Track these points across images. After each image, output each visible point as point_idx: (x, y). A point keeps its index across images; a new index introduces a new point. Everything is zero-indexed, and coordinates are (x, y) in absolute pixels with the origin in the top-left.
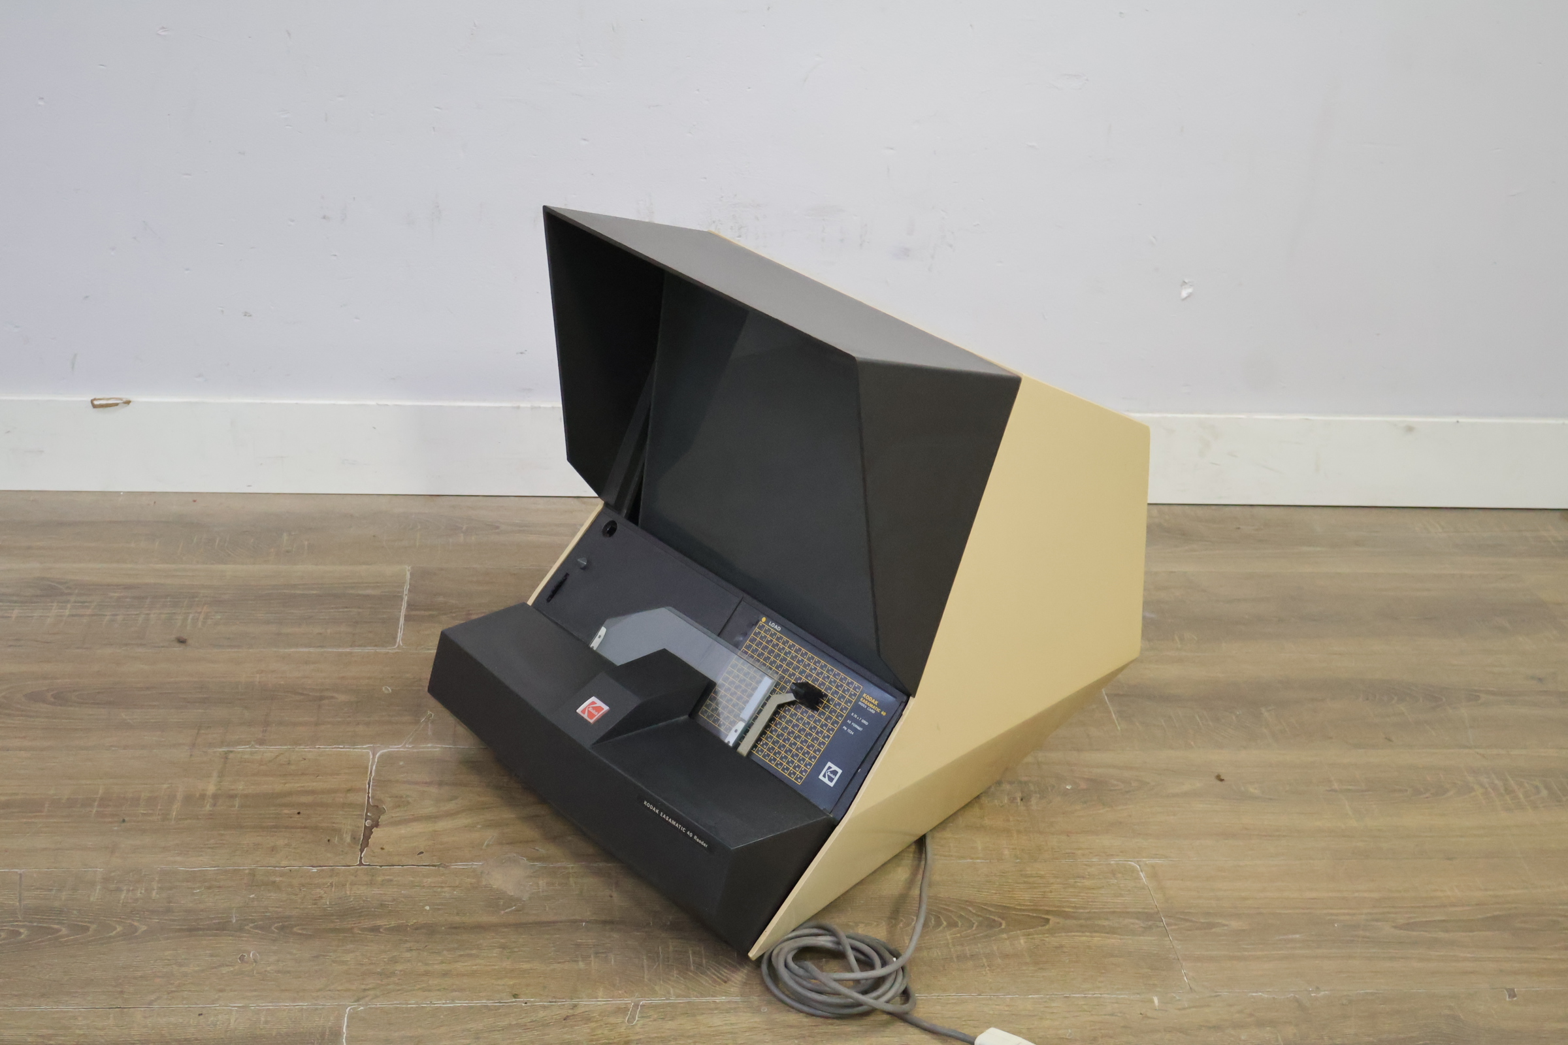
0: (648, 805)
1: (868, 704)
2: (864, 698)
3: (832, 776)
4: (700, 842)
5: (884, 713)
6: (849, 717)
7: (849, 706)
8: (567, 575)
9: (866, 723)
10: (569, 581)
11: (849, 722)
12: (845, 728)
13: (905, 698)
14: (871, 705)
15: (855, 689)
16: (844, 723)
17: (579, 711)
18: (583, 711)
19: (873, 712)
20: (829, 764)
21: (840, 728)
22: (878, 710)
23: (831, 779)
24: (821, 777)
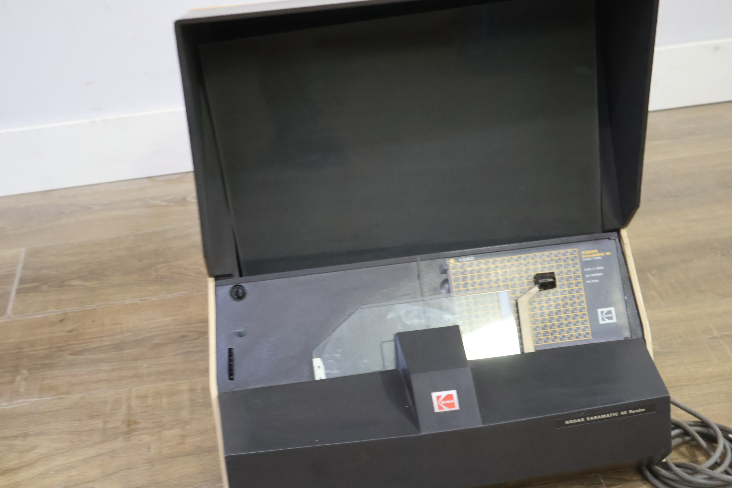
0: (571, 422)
1: (591, 256)
2: (584, 255)
3: (609, 316)
4: (636, 411)
5: (608, 254)
6: (584, 273)
7: (578, 267)
8: (230, 351)
9: (602, 268)
10: (235, 352)
11: (587, 276)
12: (588, 282)
13: (615, 234)
14: (594, 255)
15: (572, 254)
16: (585, 279)
17: (437, 410)
18: (440, 408)
19: (600, 258)
20: (599, 311)
21: (585, 284)
22: (602, 254)
23: (610, 318)
24: (601, 322)
